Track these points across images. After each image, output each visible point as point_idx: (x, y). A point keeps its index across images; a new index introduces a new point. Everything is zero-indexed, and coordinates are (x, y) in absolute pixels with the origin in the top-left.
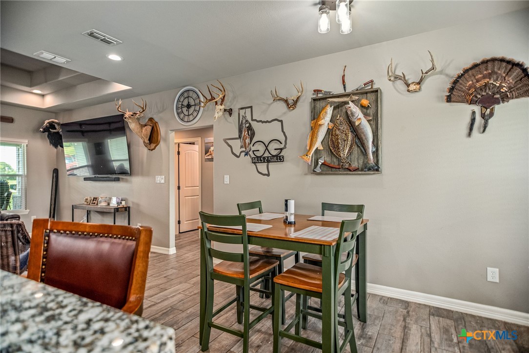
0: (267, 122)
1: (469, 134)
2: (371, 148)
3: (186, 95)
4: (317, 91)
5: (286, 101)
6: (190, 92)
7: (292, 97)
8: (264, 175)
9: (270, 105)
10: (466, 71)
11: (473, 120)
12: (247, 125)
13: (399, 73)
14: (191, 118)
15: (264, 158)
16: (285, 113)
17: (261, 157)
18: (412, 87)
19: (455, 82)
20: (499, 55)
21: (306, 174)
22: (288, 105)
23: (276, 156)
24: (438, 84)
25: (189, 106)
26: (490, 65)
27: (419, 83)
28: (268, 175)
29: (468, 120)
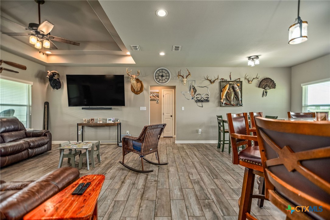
0: (202, 87)
1: (263, 96)
2: (240, 99)
3: (161, 71)
4: (222, 79)
5: (210, 81)
6: (163, 70)
7: (213, 80)
8: (200, 107)
9: (203, 81)
10: (263, 80)
11: (263, 93)
12: (193, 87)
13: (248, 78)
14: (164, 81)
15: (201, 101)
16: (209, 85)
17: (200, 100)
18: (250, 82)
19: (260, 83)
20: (269, 77)
21: (217, 107)
22: (211, 82)
23: (207, 100)
24: (255, 82)
25: (162, 76)
26: (268, 79)
27: (252, 81)
28: (202, 107)
29: (262, 93)
